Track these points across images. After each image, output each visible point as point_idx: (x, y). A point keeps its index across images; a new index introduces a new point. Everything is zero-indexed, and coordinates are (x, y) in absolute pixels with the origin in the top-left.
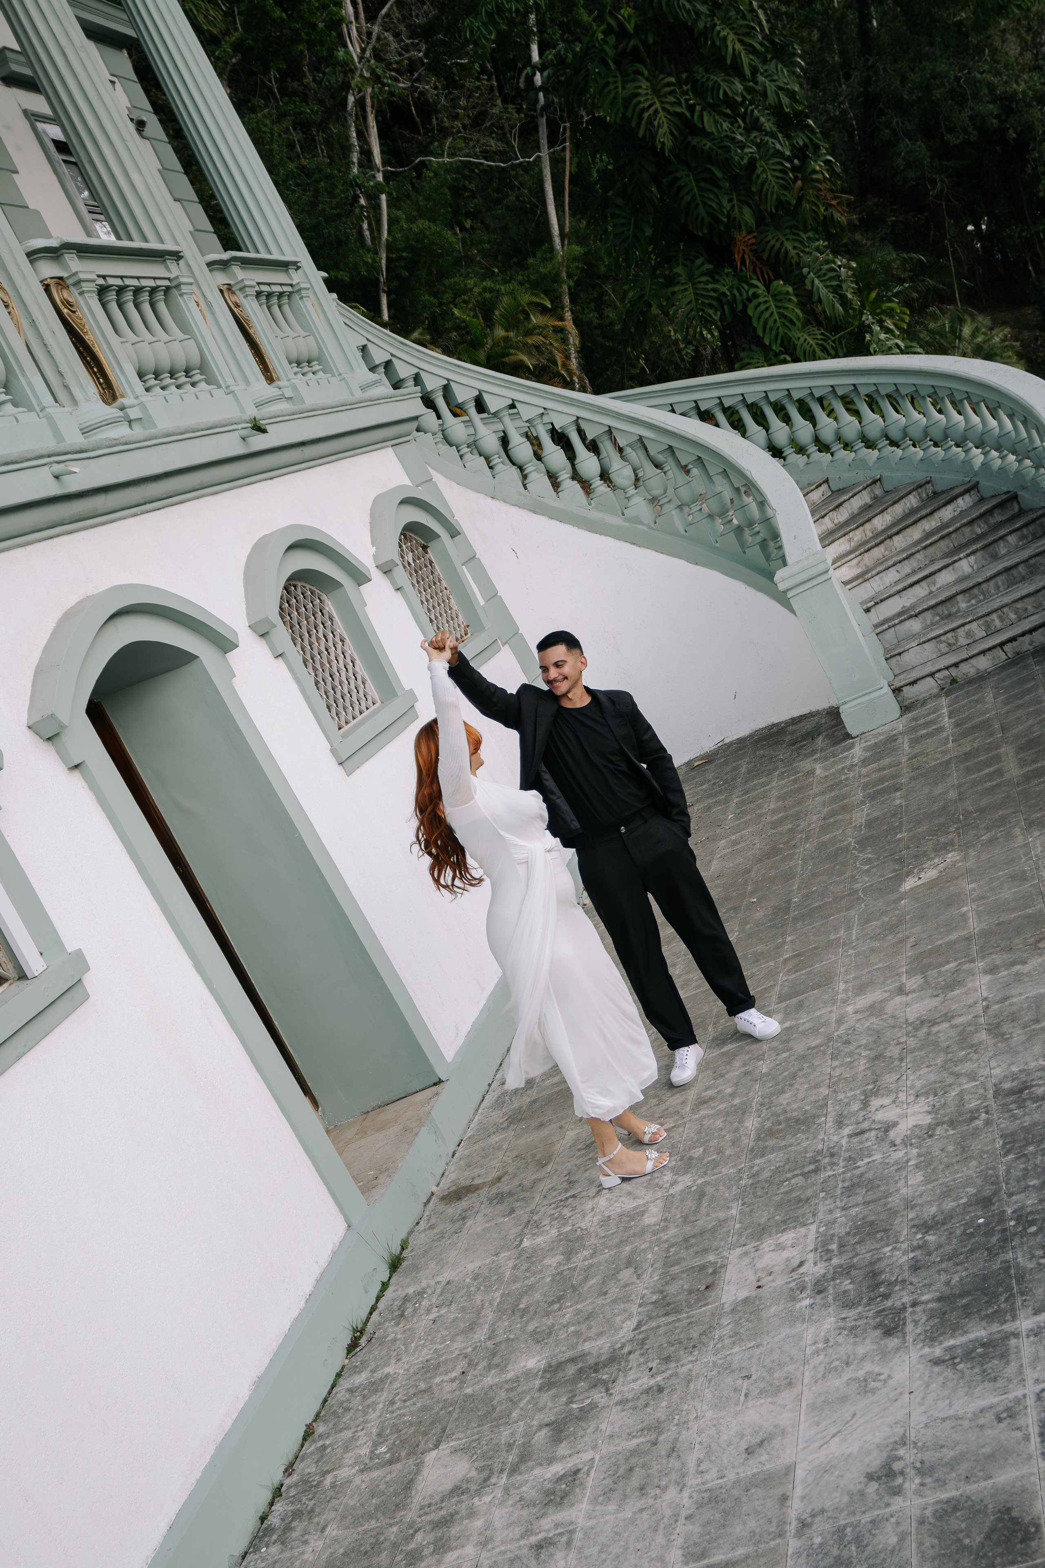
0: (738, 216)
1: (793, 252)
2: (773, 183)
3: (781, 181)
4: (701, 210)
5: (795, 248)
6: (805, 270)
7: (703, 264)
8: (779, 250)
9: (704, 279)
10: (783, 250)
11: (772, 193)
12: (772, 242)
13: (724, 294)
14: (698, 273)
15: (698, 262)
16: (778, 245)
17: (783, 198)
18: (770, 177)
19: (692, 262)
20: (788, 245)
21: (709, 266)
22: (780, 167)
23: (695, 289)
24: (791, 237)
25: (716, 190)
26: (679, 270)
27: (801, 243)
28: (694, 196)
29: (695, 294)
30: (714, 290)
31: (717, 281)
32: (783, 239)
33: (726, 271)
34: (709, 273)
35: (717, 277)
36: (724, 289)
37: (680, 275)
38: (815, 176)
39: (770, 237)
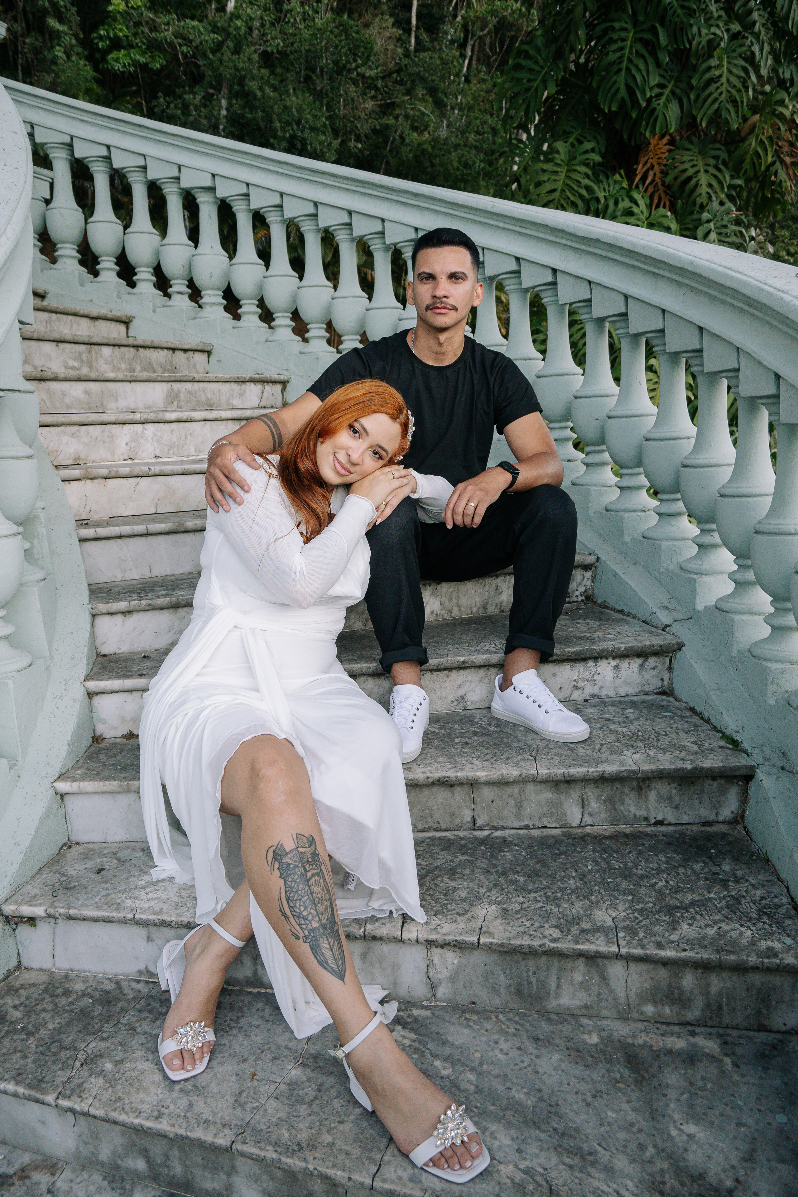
0: (660, 108)
1: (704, 189)
2: (723, 89)
3: (733, 92)
4: (621, 79)
5: (710, 186)
6: (705, 216)
7: (593, 150)
8: (690, 178)
9: (583, 169)
10: (694, 181)
11: (716, 100)
12: (687, 165)
13: (598, 200)
14: (580, 158)
15: (588, 145)
16: (690, 172)
17: (724, 114)
18: (724, 80)
19: (580, 142)
20: (704, 179)
21: (597, 158)
22: (742, 74)
23: (568, 177)
24: (712, 170)
25: (650, 60)
26: (560, 145)
27: (720, 183)
28: (621, 57)
29: (565, 184)
30: (588, 188)
31: (598, 182)
32: (701, 167)
33: (617, 177)
34: (594, 167)
35: (602, 177)
36: (601, 195)
37: (558, 152)
38: (781, 109)
39: (686, 158)
